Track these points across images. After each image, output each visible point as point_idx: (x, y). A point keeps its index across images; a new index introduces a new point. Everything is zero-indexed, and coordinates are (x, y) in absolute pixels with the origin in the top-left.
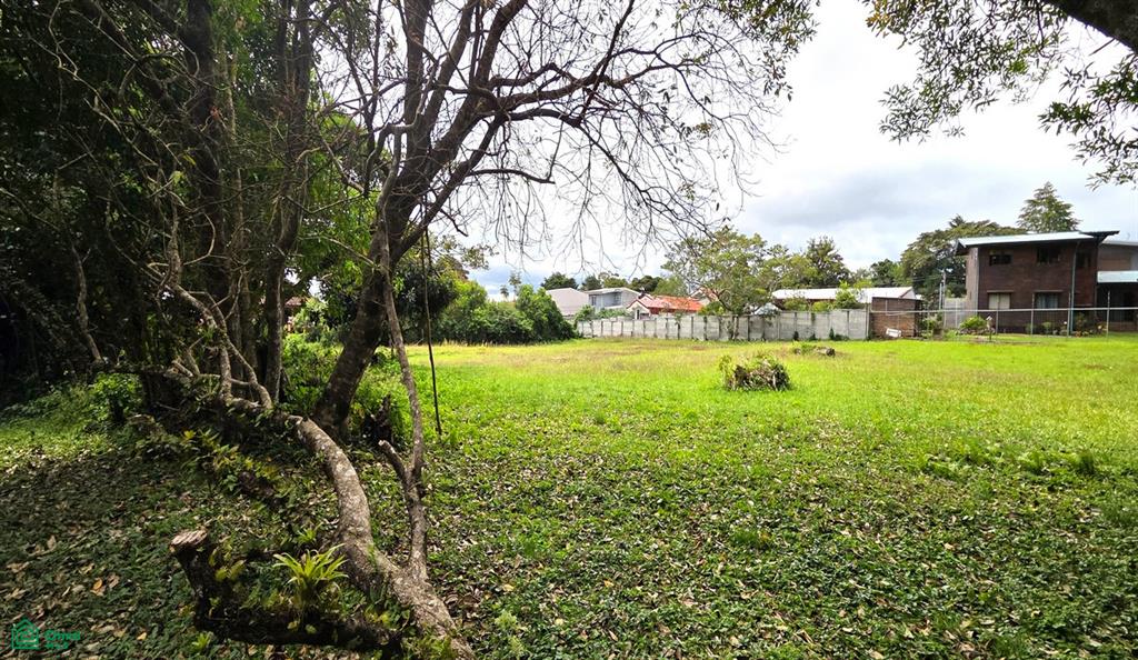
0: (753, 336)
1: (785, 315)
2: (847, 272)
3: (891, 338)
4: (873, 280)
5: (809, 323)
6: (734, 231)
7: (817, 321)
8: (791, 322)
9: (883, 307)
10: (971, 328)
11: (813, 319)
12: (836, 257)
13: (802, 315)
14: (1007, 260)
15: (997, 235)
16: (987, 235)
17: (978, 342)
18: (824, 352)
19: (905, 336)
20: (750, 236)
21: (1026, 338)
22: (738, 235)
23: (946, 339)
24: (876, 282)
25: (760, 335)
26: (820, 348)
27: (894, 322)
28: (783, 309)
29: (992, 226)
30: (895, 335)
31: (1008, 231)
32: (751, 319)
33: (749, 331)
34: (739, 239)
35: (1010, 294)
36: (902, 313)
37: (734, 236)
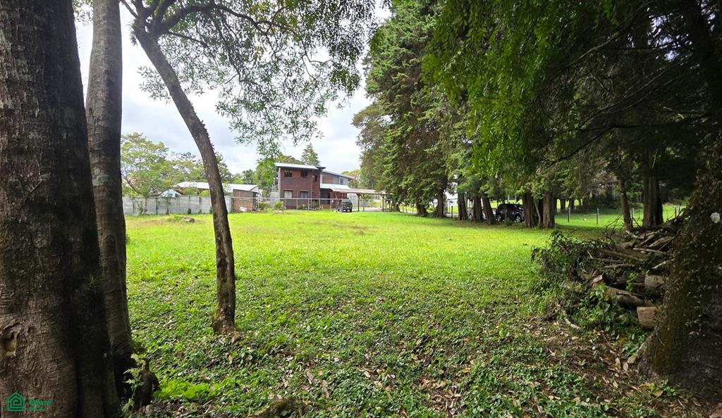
0: (160, 211)
1: (183, 198)
2: (230, 174)
3: (242, 212)
4: (244, 180)
5: (198, 203)
6: (142, 137)
7: (202, 203)
8: (186, 202)
9: (238, 195)
10: (278, 207)
11: (200, 200)
12: (224, 165)
13: (193, 198)
14: (291, 175)
15: (295, 163)
16: (291, 163)
17: (278, 213)
18: (188, 220)
19: (248, 211)
20: (156, 143)
21: (296, 211)
22: (147, 140)
23: (266, 212)
24: (245, 182)
25: (165, 212)
26: (185, 218)
27: (243, 203)
28: (182, 194)
29: (293, 158)
30: (244, 210)
31: (298, 162)
32: (159, 200)
33: (157, 208)
34: (147, 143)
35: (291, 191)
36: (247, 198)
37: (143, 140)
